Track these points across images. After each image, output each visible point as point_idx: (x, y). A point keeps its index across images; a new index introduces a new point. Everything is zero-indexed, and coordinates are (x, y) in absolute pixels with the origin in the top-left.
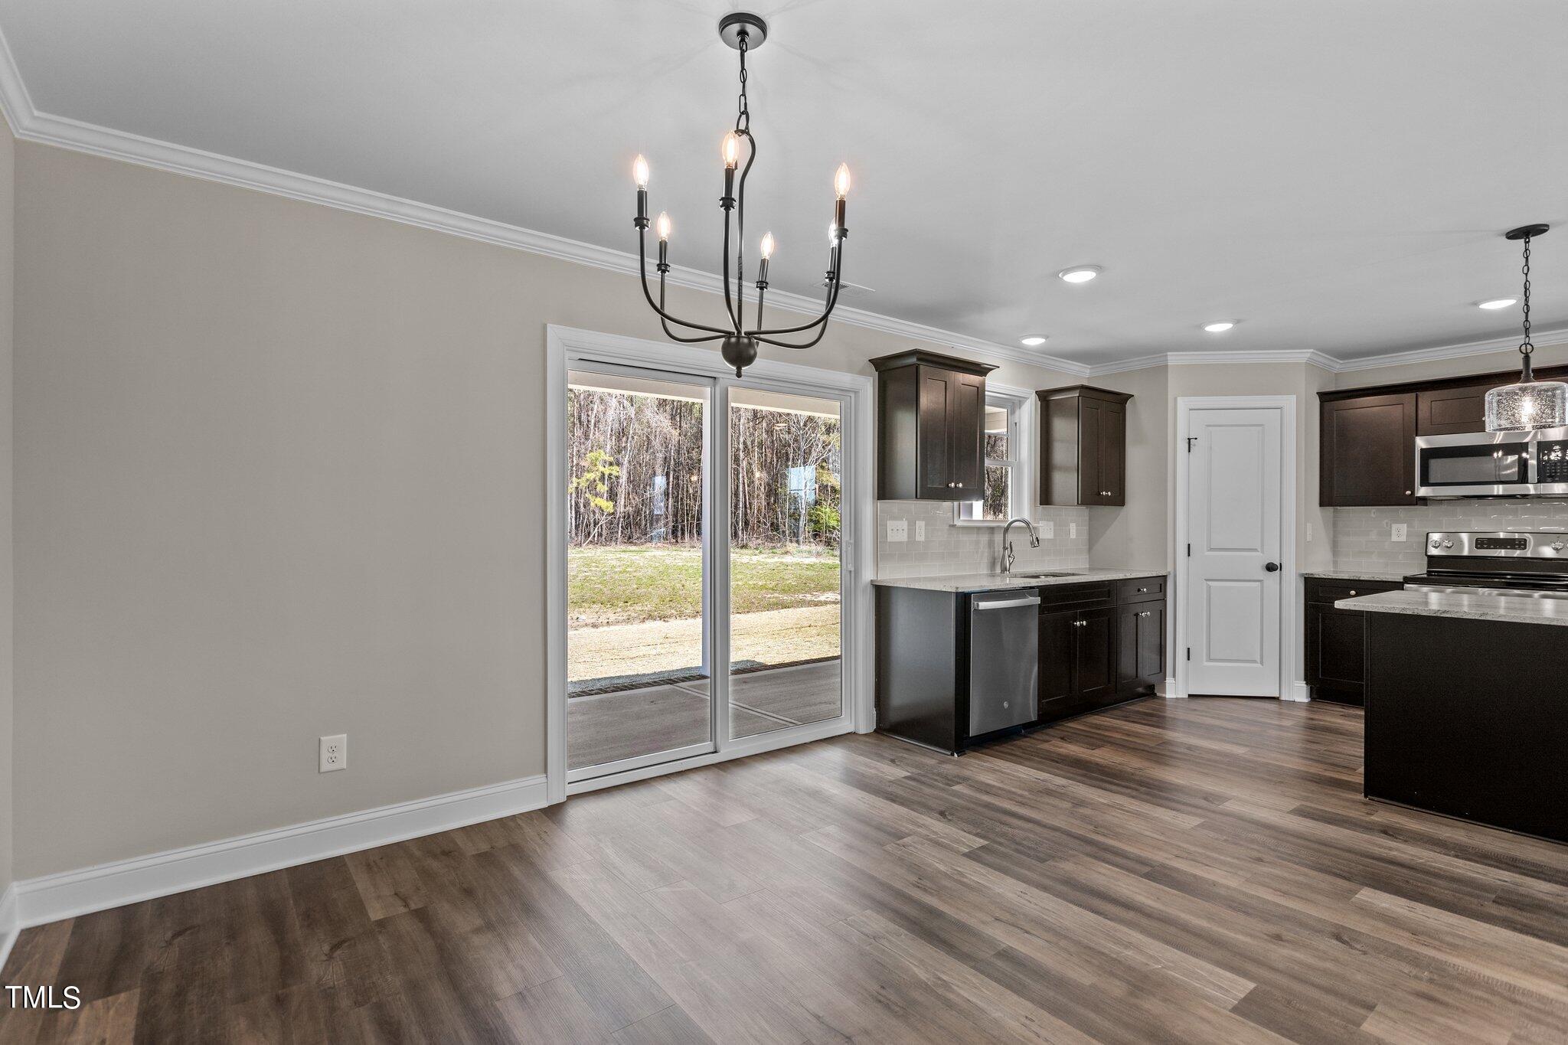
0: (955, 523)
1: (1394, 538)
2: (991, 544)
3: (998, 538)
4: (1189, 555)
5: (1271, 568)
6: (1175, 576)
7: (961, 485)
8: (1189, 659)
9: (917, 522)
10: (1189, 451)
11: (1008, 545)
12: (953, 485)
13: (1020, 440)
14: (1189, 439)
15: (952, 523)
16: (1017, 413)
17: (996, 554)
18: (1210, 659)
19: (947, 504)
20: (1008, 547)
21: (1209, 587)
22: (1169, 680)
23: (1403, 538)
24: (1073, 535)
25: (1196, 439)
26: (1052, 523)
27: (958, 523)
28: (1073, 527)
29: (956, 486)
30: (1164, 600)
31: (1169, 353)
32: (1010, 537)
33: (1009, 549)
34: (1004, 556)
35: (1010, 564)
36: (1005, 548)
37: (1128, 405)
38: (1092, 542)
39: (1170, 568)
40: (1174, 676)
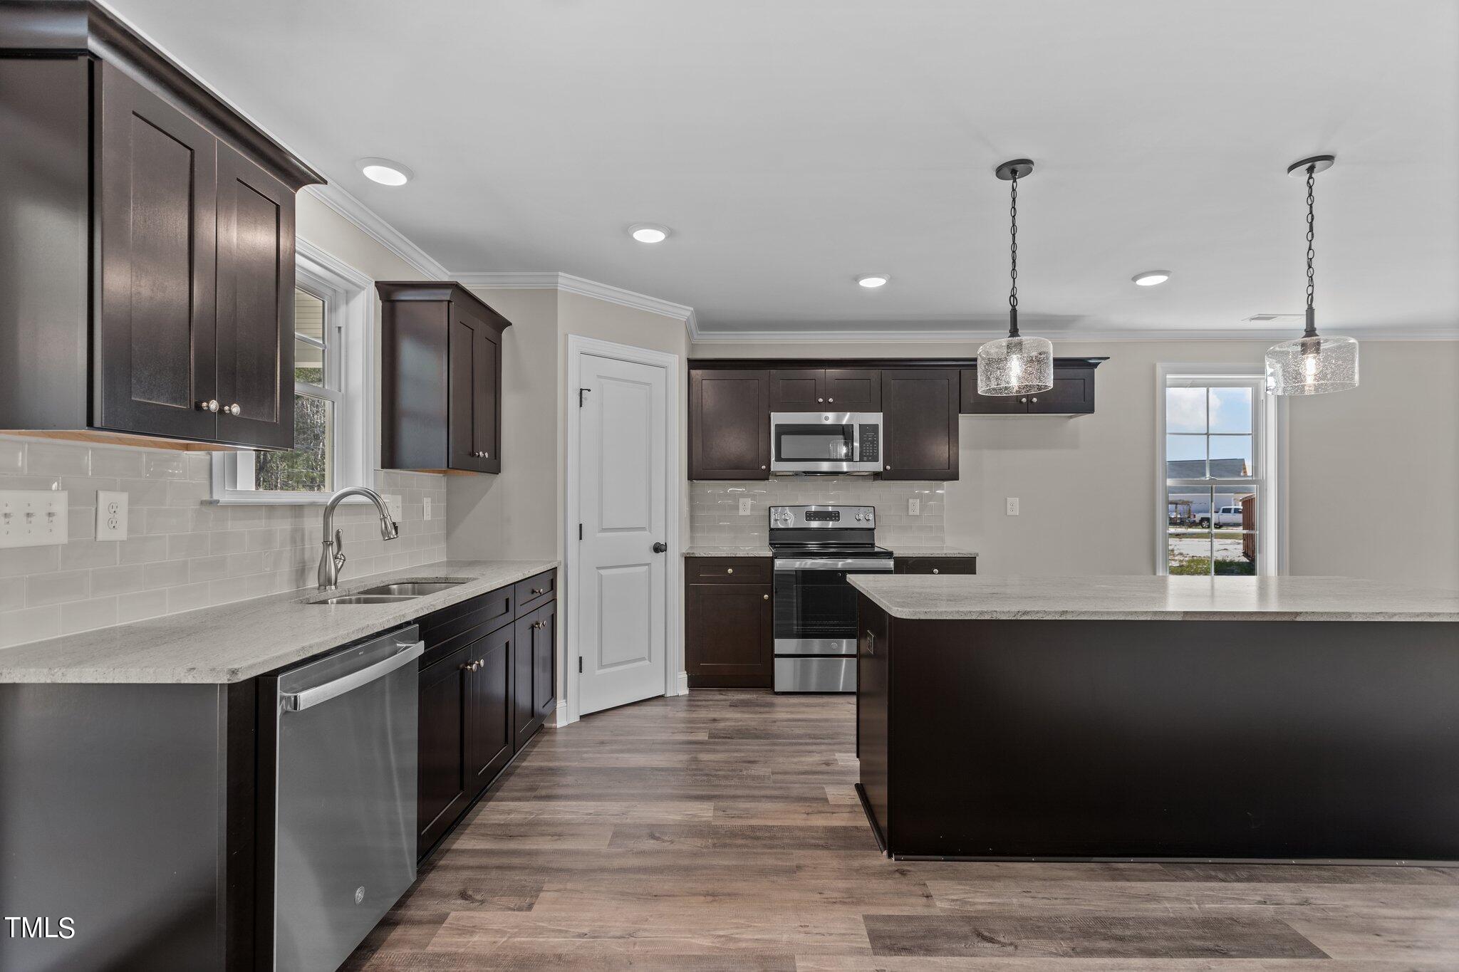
0: (215, 497)
1: (741, 513)
2: (297, 537)
3: (314, 524)
4: (581, 539)
5: (658, 548)
6: (566, 566)
7: (236, 409)
8: (581, 671)
9: (102, 495)
10: (581, 406)
11: (332, 538)
12: (214, 405)
13: (347, 356)
14: (581, 390)
15: (206, 497)
16: (342, 310)
17: (307, 555)
18: (602, 666)
19: (195, 457)
20: (333, 541)
21: (601, 577)
22: (560, 703)
23: (748, 513)
24: (427, 517)
25: (589, 390)
26: (399, 498)
27: (223, 496)
28: (427, 502)
29: (221, 411)
30: (554, 600)
31: (560, 273)
32: (337, 522)
33: (335, 544)
34: (324, 559)
35: (338, 571)
36: (327, 543)
37: (505, 334)
38: (451, 525)
39: (560, 557)
40: (565, 697)
